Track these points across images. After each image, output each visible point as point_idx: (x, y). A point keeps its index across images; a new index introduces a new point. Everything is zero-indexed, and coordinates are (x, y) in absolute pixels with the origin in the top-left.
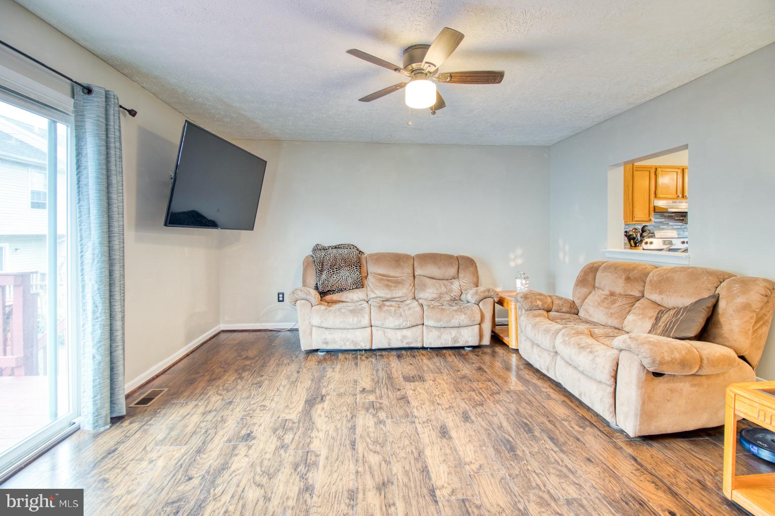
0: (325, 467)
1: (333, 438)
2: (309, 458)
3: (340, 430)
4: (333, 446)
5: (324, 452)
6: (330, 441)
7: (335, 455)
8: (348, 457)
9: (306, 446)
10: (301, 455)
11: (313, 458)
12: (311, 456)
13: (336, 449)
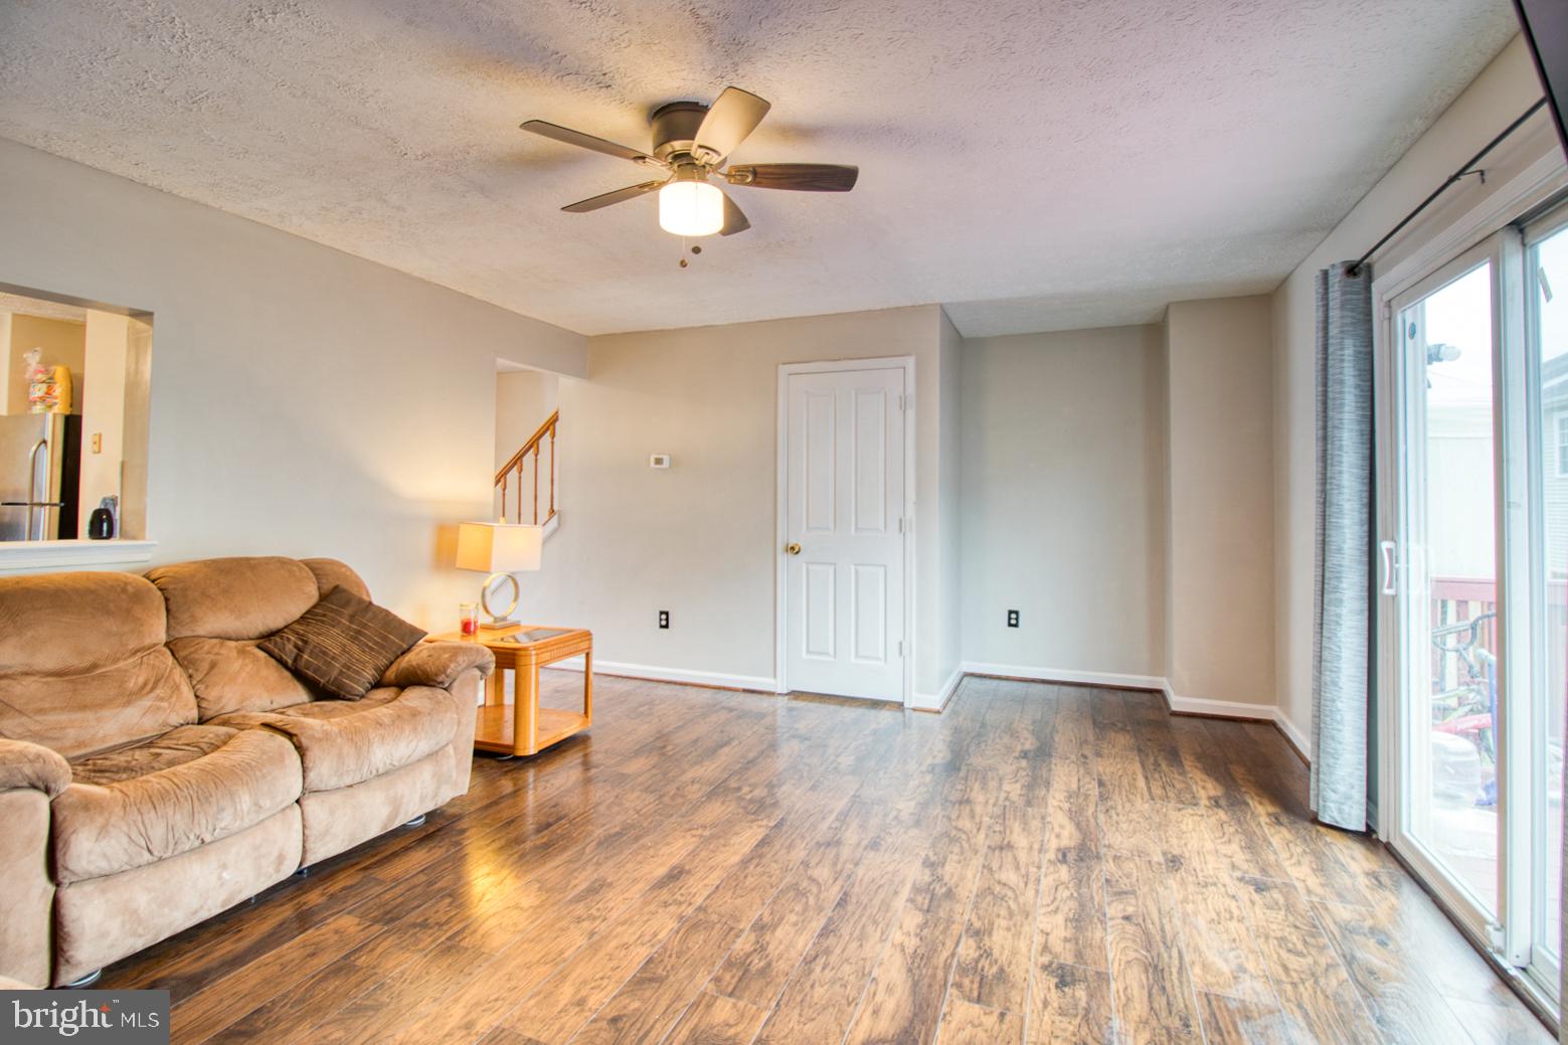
0: (903, 882)
1: (875, 922)
2: (927, 901)
3: (855, 935)
4: (879, 909)
5: (900, 903)
6: (884, 919)
7: (882, 894)
8: (861, 886)
9: (930, 923)
10: (941, 910)
11: (920, 899)
12: (923, 904)
13: (877, 902)
